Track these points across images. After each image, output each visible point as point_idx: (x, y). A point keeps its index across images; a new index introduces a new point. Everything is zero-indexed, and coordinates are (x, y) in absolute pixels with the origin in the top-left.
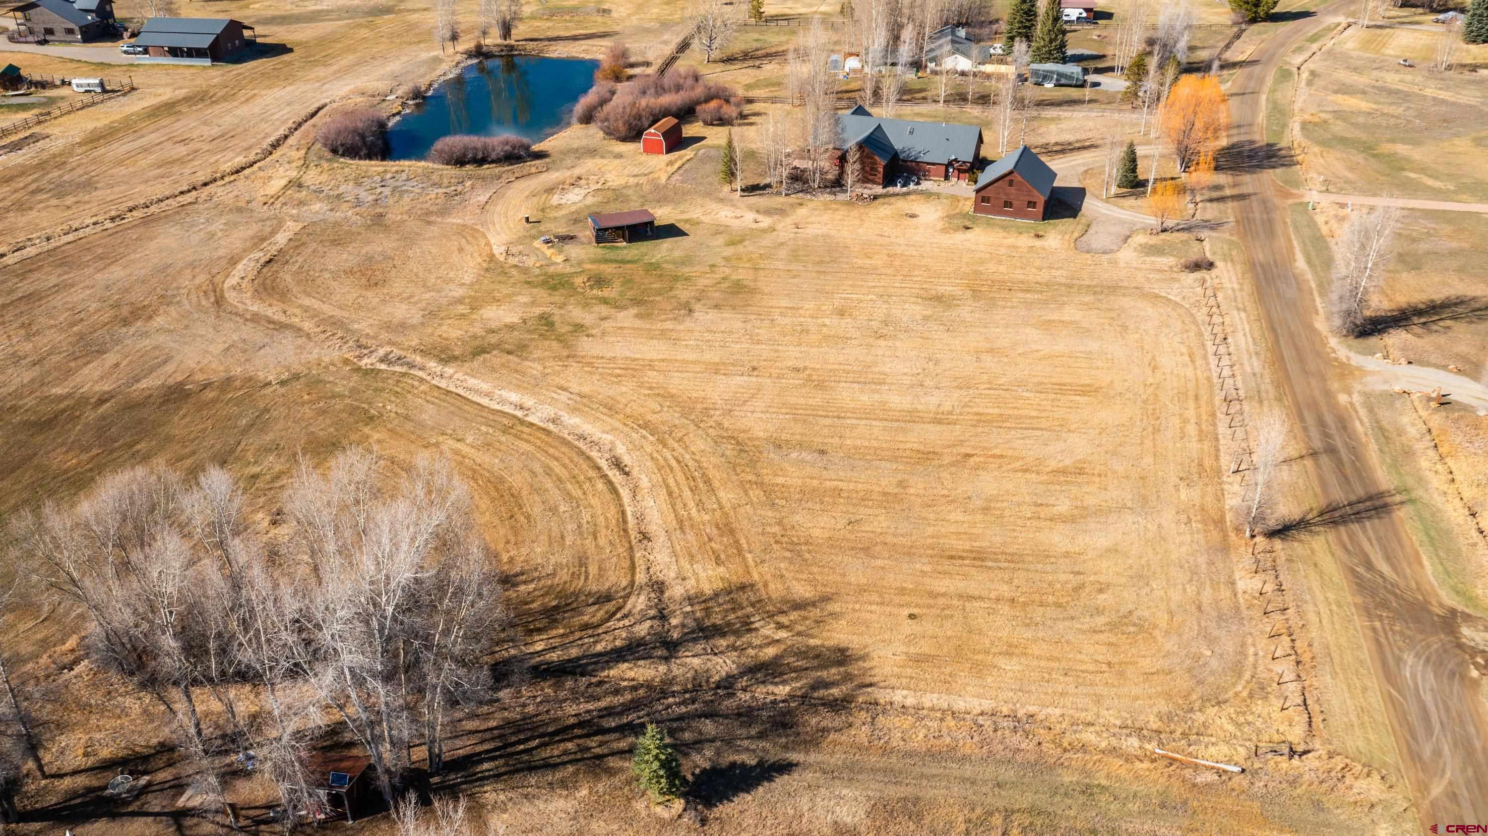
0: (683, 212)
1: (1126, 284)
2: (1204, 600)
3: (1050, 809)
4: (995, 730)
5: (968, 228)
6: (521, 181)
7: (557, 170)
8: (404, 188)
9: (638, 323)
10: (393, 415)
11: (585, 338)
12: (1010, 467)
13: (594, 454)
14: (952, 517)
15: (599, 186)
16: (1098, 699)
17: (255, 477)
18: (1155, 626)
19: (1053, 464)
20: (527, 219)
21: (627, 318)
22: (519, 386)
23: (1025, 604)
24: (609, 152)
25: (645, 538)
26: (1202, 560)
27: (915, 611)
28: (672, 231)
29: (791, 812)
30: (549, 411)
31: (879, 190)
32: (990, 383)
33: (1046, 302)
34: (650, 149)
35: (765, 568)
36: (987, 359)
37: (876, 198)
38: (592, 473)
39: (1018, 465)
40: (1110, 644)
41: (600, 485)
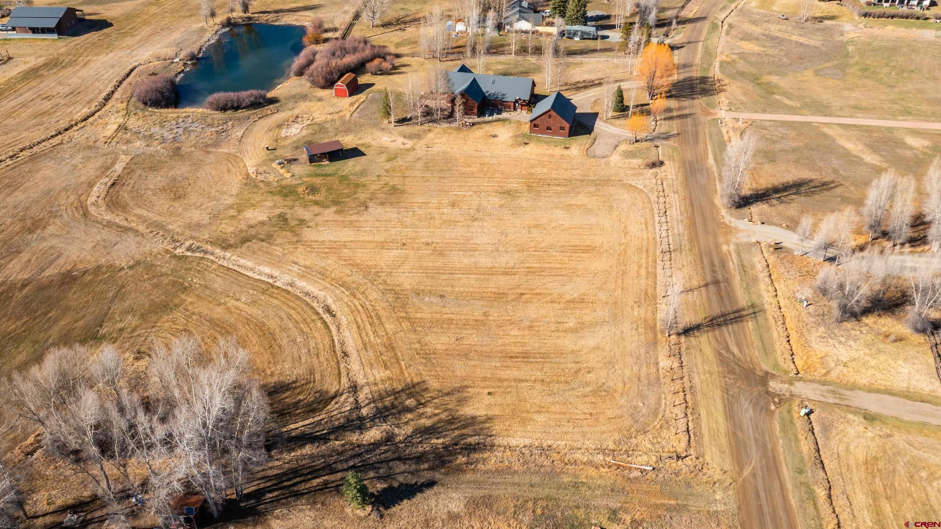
0: (360, 139)
1: (613, 178)
2: (642, 375)
3: (557, 497)
4: (531, 455)
5: (526, 144)
6: (262, 120)
7: (283, 111)
8: (191, 128)
9: (337, 217)
10: (198, 285)
11: (306, 229)
12: (544, 300)
13: (315, 305)
14: (512, 333)
15: (309, 122)
16: (584, 435)
17: (121, 330)
18: (616, 391)
19: (568, 297)
20: (267, 148)
21: (329, 213)
22: (269, 262)
23: (550, 382)
24: (315, 97)
25: (346, 355)
26: (643, 351)
27: (492, 390)
28: (355, 153)
29: (426, 508)
30: (287, 278)
31: (476, 119)
32: (535, 247)
33: (568, 192)
34: (339, 94)
35: (411, 370)
36: (534, 230)
37: (474, 124)
38: (314, 317)
39: (548, 298)
40: (592, 403)
41: (319, 324)
